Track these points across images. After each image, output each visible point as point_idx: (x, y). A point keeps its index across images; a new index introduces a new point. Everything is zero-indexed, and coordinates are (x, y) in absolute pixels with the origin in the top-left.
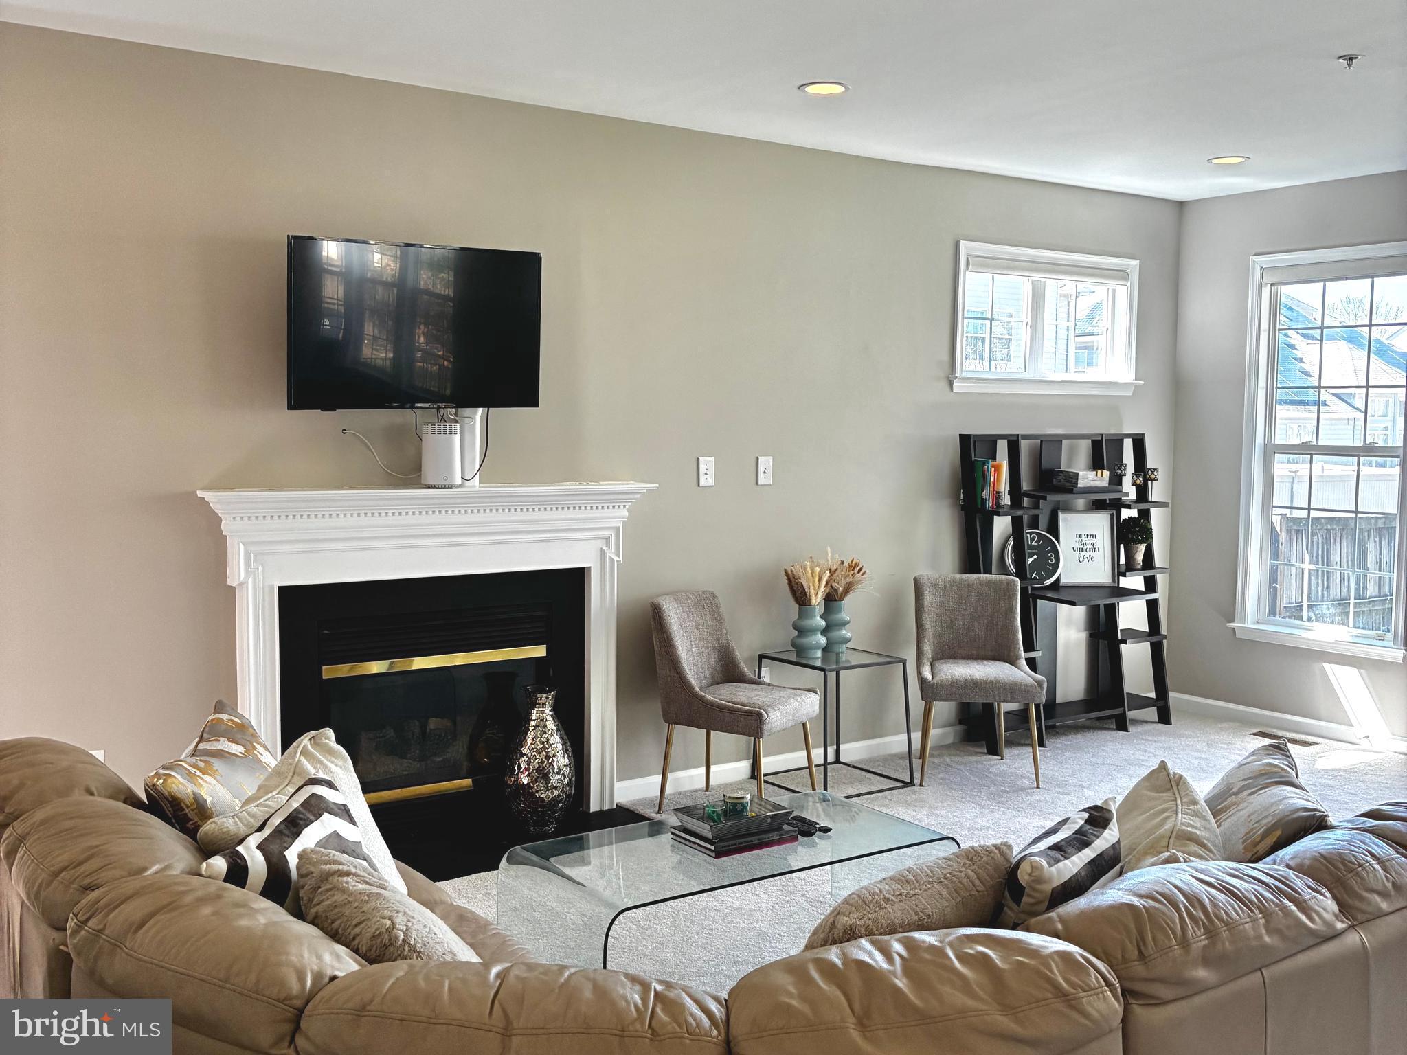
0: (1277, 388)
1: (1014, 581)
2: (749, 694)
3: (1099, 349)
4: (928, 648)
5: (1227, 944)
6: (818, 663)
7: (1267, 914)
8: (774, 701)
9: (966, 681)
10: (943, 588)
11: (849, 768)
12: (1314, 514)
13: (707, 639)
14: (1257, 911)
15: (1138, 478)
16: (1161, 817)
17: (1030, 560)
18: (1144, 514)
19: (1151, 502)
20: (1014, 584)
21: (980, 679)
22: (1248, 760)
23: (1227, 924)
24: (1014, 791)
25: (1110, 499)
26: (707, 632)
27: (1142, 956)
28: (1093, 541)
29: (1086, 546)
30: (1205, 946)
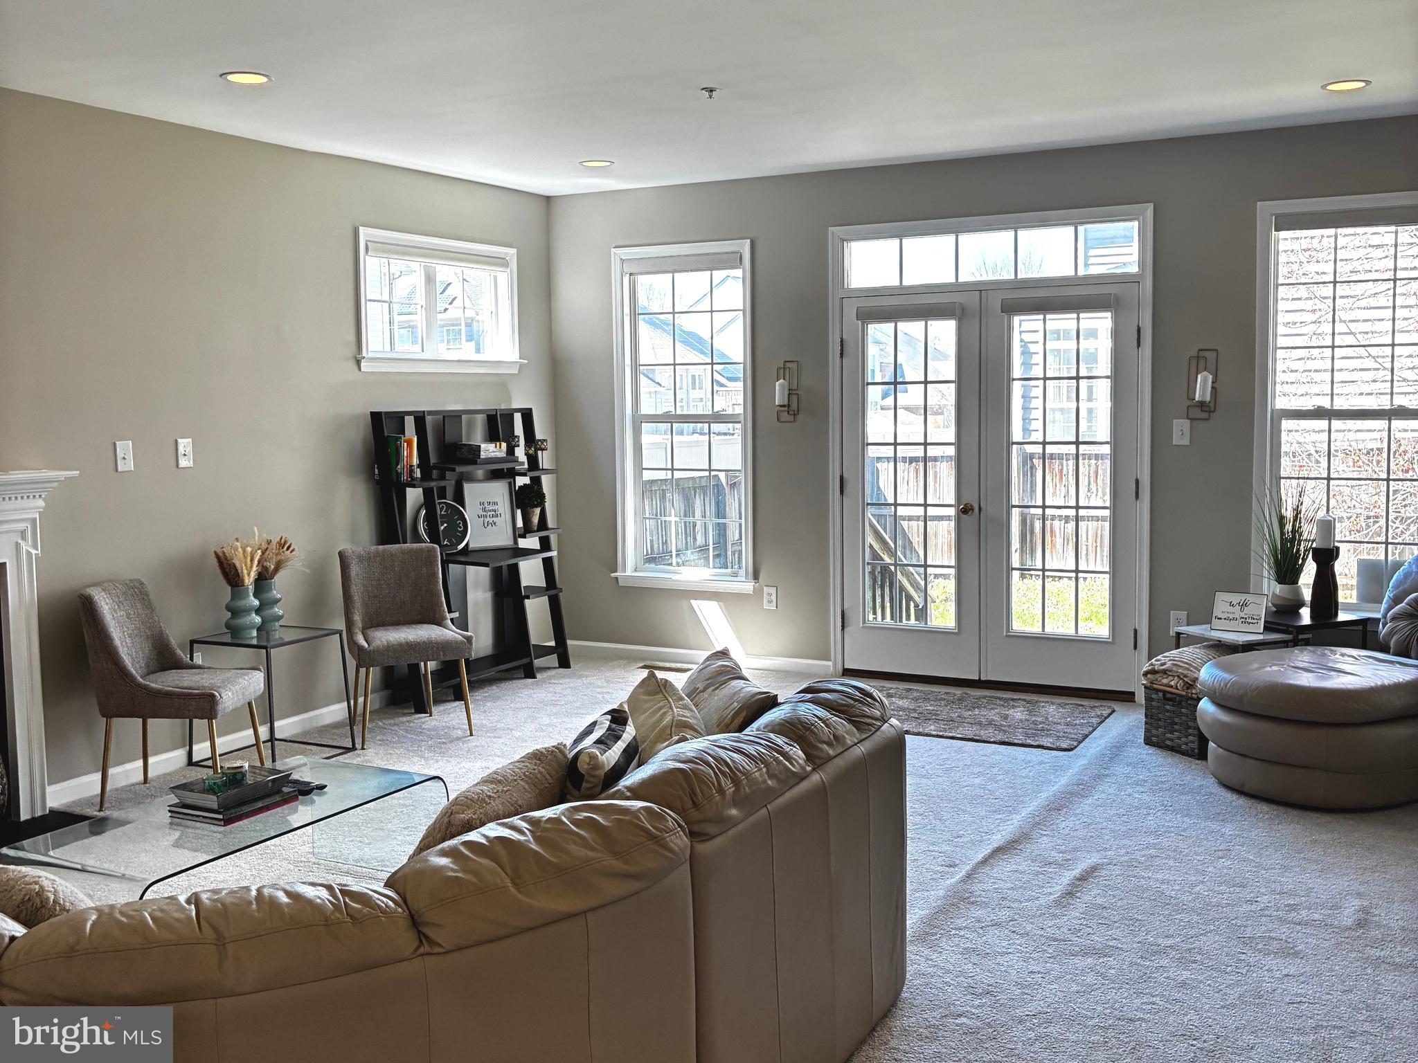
0: (640, 365)
1: (434, 548)
2: (193, 679)
3: (485, 331)
4: (357, 618)
5: (747, 788)
6: (254, 642)
7: (767, 765)
8: (223, 682)
9: (401, 645)
10: (367, 559)
11: (286, 743)
12: (677, 475)
13: (139, 629)
14: (760, 763)
15: (530, 448)
16: (660, 713)
17: (442, 528)
18: (536, 481)
19: (543, 469)
20: (434, 551)
21: (414, 642)
22: (705, 665)
23: (744, 774)
24: (451, 742)
25: (507, 468)
26: (139, 620)
27: (695, 805)
28: (496, 507)
29: (489, 514)
30: (734, 792)
